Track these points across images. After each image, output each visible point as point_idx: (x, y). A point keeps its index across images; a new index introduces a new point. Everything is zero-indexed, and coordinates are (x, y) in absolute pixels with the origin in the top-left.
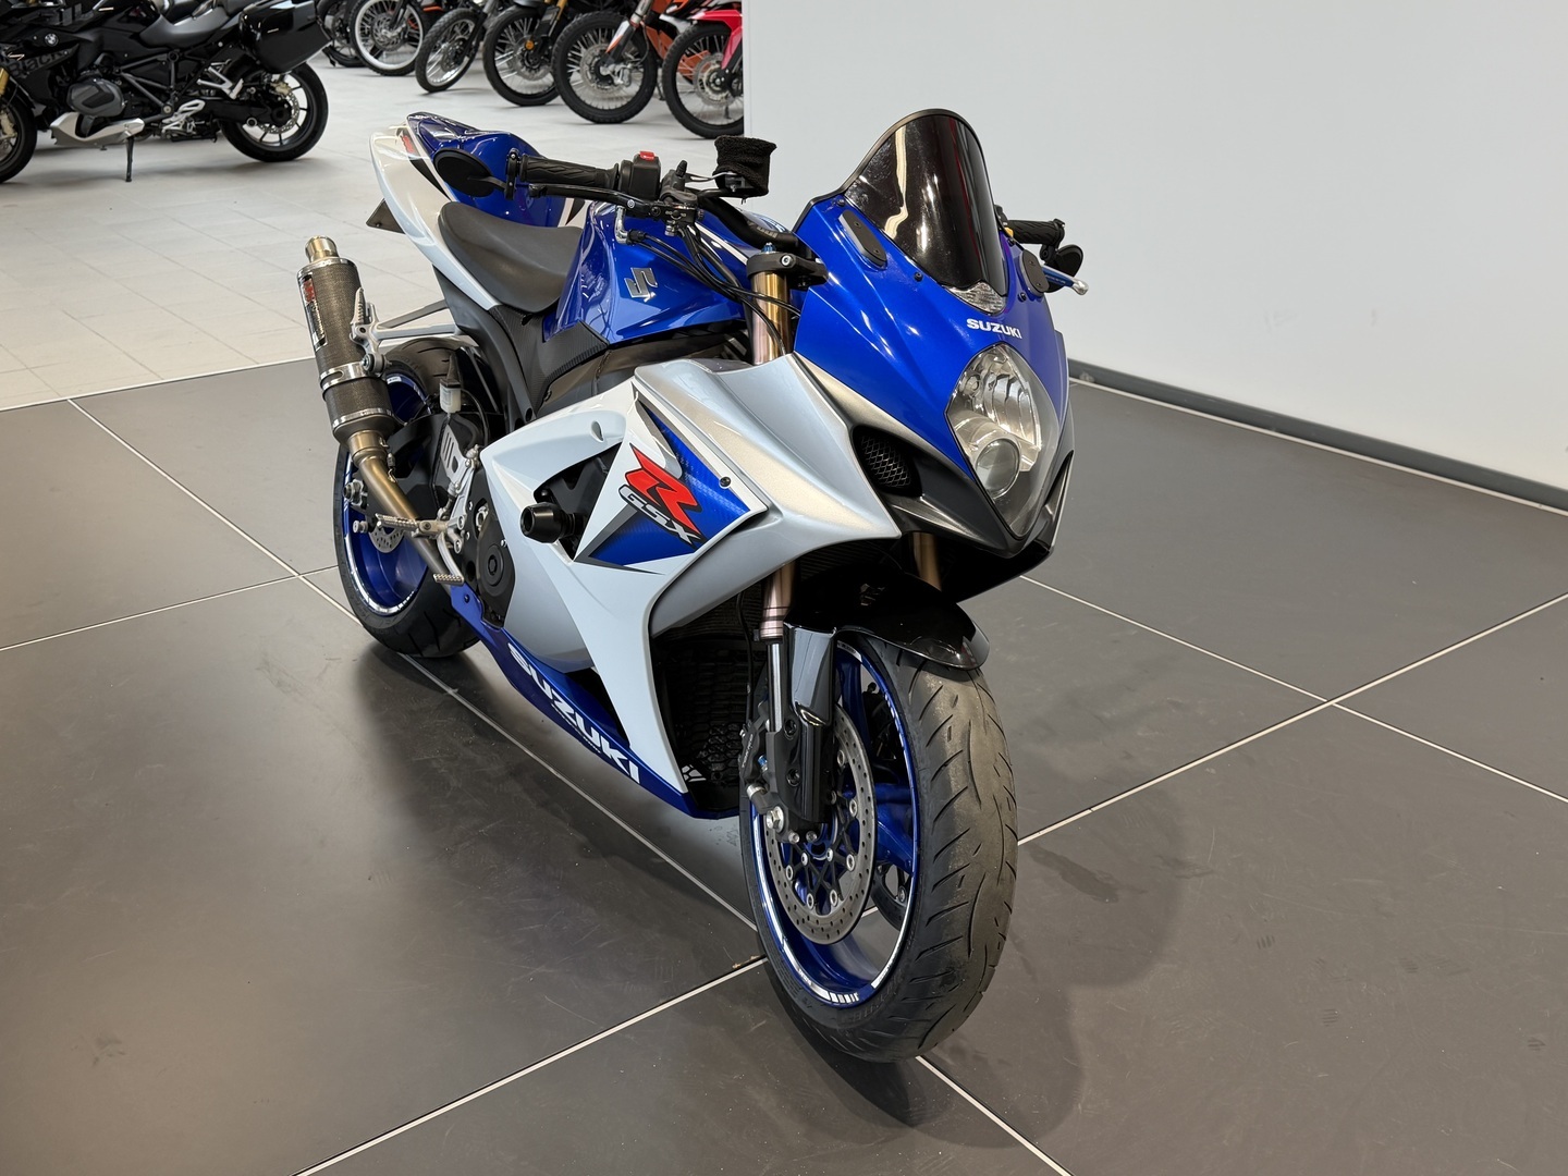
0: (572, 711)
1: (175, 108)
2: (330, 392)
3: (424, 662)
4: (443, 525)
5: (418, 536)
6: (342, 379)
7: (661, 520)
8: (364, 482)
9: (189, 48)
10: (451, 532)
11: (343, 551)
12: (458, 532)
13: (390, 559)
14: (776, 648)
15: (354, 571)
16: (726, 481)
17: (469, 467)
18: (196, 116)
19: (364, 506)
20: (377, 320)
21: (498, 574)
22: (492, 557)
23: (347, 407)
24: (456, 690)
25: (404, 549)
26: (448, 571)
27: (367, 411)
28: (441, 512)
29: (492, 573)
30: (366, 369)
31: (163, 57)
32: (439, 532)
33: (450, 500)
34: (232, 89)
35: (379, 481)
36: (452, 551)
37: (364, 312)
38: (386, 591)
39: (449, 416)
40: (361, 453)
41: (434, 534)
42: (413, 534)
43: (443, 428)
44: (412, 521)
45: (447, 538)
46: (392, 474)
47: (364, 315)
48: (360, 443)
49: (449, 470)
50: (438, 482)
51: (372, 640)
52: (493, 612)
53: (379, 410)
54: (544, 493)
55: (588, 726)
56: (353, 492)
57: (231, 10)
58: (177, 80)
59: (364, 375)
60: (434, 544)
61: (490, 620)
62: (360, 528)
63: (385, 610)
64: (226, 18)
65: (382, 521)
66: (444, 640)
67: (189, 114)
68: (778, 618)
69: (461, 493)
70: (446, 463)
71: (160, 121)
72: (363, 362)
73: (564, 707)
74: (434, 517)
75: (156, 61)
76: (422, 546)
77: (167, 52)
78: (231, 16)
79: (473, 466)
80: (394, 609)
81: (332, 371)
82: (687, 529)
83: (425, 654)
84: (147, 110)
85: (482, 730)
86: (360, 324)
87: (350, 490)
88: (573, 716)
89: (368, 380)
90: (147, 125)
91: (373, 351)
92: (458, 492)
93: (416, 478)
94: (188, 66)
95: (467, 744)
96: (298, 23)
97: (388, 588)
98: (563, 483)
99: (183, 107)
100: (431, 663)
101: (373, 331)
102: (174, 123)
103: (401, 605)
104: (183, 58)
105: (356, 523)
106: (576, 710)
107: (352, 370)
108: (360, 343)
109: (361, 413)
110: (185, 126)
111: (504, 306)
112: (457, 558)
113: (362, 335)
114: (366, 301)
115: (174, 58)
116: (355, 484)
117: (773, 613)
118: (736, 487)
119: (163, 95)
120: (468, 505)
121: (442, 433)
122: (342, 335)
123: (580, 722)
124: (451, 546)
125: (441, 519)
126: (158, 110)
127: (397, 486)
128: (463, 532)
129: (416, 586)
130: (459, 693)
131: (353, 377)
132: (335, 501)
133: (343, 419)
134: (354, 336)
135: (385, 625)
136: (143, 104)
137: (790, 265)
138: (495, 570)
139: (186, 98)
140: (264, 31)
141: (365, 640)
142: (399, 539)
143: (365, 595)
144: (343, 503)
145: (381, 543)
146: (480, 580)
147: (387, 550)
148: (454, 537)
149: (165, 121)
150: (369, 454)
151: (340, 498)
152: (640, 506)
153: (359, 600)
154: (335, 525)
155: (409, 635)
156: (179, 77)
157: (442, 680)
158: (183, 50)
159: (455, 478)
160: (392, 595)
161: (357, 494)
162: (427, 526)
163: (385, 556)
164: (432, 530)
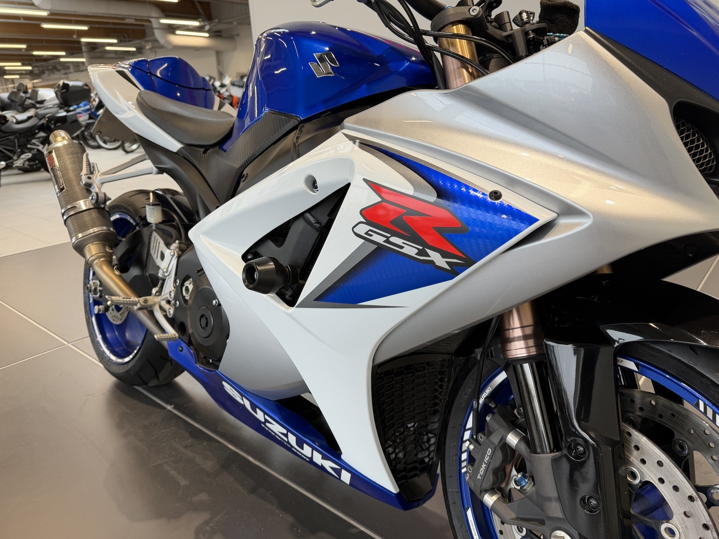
0: (285, 431)
1: (19, 157)
2: (69, 221)
3: (149, 390)
4: (157, 299)
5: (140, 309)
6: (77, 210)
7: (410, 250)
8: (100, 281)
9: (22, 133)
10: (164, 303)
11: (91, 327)
12: (169, 302)
13: (122, 328)
14: (527, 367)
15: (99, 338)
16: (496, 195)
17: (173, 256)
18: (29, 160)
19: (101, 296)
20: (99, 172)
21: (209, 329)
22: (202, 316)
23: (83, 228)
24: (173, 406)
25: (130, 320)
26: (163, 331)
27: (96, 229)
28: (154, 291)
29: (203, 328)
30: (94, 202)
31: (12, 137)
32: (155, 304)
33: (161, 282)
34: (43, 148)
35: (109, 277)
36: (166, 316)
37: (90, 167)
38: (120, 348)
39: (154, 225)
40: (93, 258)
41: (151, 306)
42: (136, 308)
43: (151, 235)
44: (134, 299)
45: (161, 308)
46: (117, 269)
47: (90, 170)
48: (93, 250)
49: (158, 261)
50: (150, 271)
51: (114, 379)
52: (205, 357)
53: (105, 228)
54: (251, 254)
55: (300, 443)
56: (93, 288)
57: (40, 117)
58: (19, 146)
59: (92, 207)
60: (151, 314)
61: (203, 363)
62: (99, 310)
63: (120, 361)
64: (38, 121)
65: (112, 301)
66: (162, 376)
67: (25, 159)
68: (525, 337)
69: (169, 275)
70: (155, 256)
71: (12, 163)
72: (90, 198)
73: (276, 428)
74: (150, 294)
75: (8, 139)
76: (143, 316)
77: (13, 135)
78: (40, 120)
79: (176, 255)
80: (127, 359)
81: (69, 207)
82: (444, 255)
83: (150, 385)
84: (6, 158)
85: (196, 434)
86: (87, 174)
87: (91, 287)
88: (286, 435)
89: (96, 210)
90: (7, 164)
91: (97, 190)
92: (166, 274)
93: (134, 272)
94: (23, 140)
95: (186, 447)
96: (69, 121)
97: (122, 346)
98: (270, 244)
99: (22, 156)
100: (154, 390)
101: (96, 179)
102: (19, 163)
103: (131, 357)
104: (20, 137)
105: (96, 307)
106: (288, 431)
107: (83, 205)
108: (88, 186)
109: (91, 231)
110: (24, 164)
111: (188, 146)
112: (171, 321)
113: (89, 181)
114: (91, 162)
115: (17, 137)
116: (94, 283)
117: (518, 333)
118: (509, 198)
119: (14, 152)
120: (175, 281)
121: (150, 239)
122: (75, 183)
123: (292, 439)
124: (165, 313)
125: (155, 295)
126: (11, 158)
127: (121, 277)
128: (173, 302)
129: (140, 342)
130: (175, 408)
131: (84, 208)
132: (85, 297)
133: (80, 235)
134: (84, 182)
135: (121, 370)
136: (4, 156)
137: (478, 14)
138: (207, 325)
139: (23, 153)
140: (55, 124)
141: (110, 380)
142: (126, 315)
143: (107, 352)
144: (89, 297)
145: (114, 318)
146: (193, 334)
147: (119, 323)
148: (167, 307)
149: (15, 162)
150: (99, 257)
151: (87, 295)
152: (380, 240)
153: (103, 355)
154: (86, 312)
155: (139, 376)
156: (20, 144)
157: (163, 400)
158: (20, 134)
159: (163, 265)
160: (125, 350)
161: (95, 289)
162: (146, 301)
163: (118, 326)
164: (150, 303)
